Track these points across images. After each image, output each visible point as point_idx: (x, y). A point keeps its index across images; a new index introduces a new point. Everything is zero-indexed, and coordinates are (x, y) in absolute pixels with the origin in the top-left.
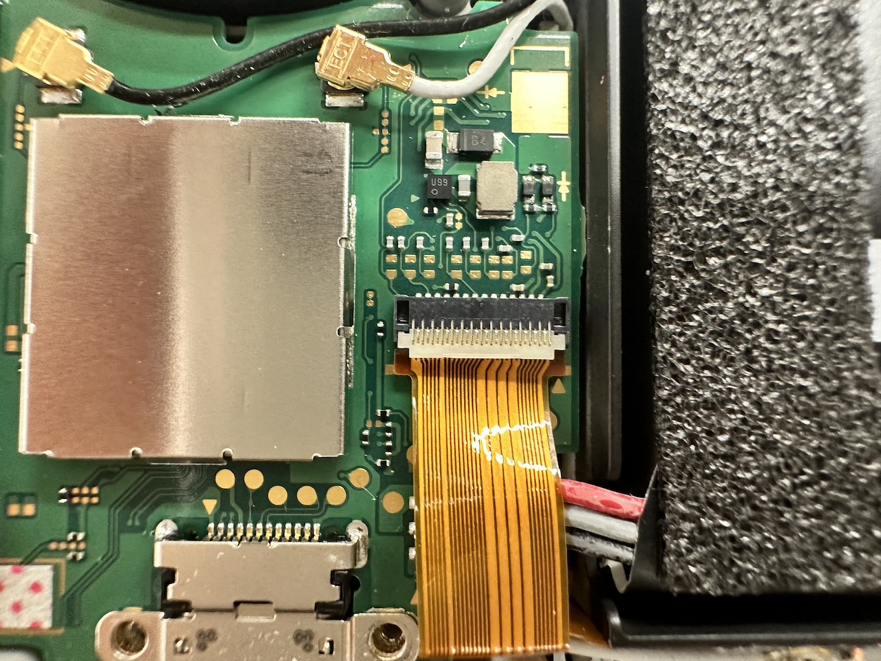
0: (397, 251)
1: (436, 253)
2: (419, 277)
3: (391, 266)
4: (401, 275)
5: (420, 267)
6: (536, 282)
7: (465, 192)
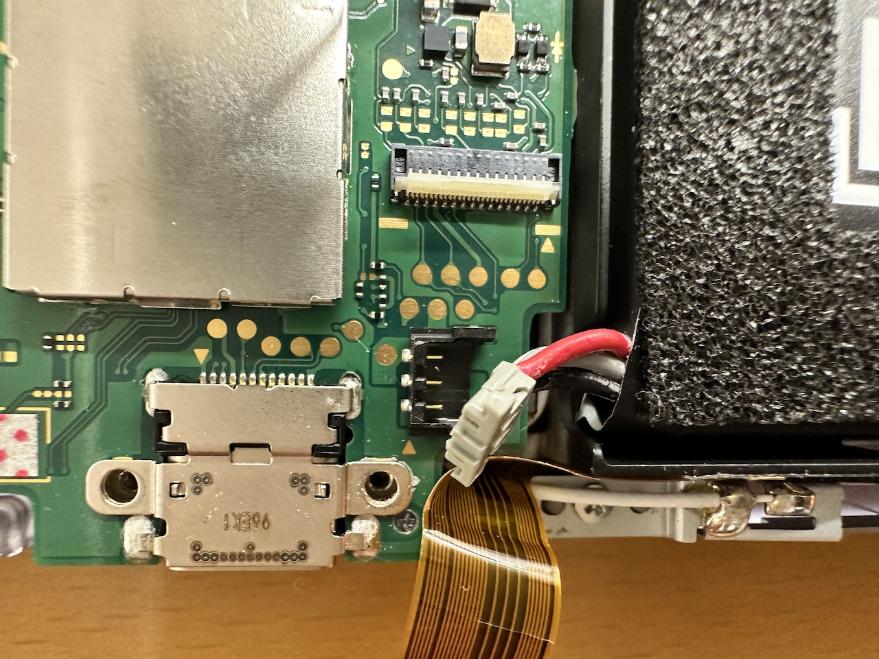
0: (394, 103)
1: (431, 106)
2: (414, 131)
3: (386, 118)
4: (396, 128)
5: (415, 120)
6: (528, 141)
7: (462, 45)
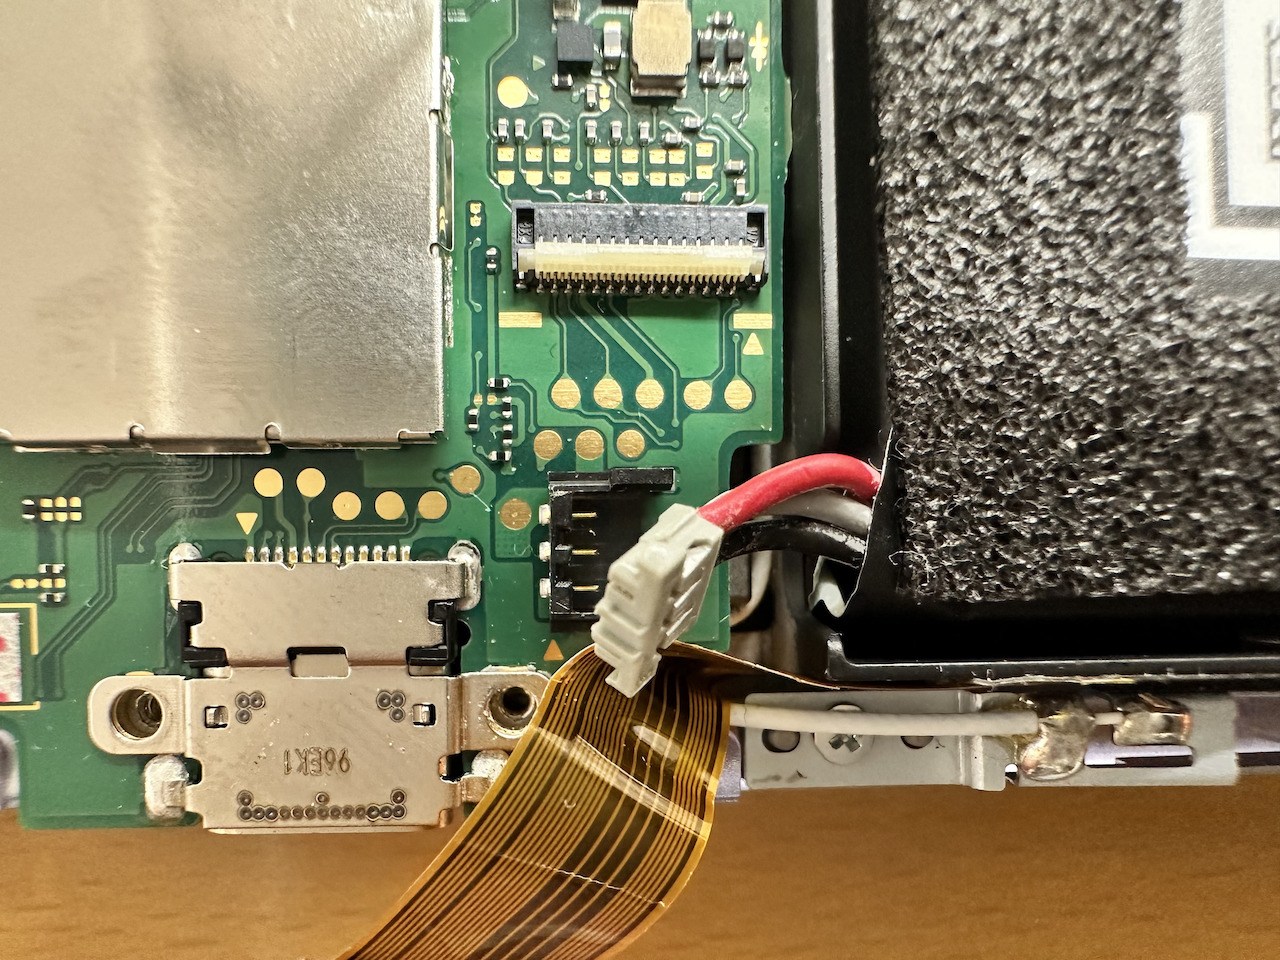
1: (571, 145)
2: (547, 182)
3: (505, 166)
4: (520, 179)
5: (548, 166)
6: (719, 189)
7: (614, 50)
